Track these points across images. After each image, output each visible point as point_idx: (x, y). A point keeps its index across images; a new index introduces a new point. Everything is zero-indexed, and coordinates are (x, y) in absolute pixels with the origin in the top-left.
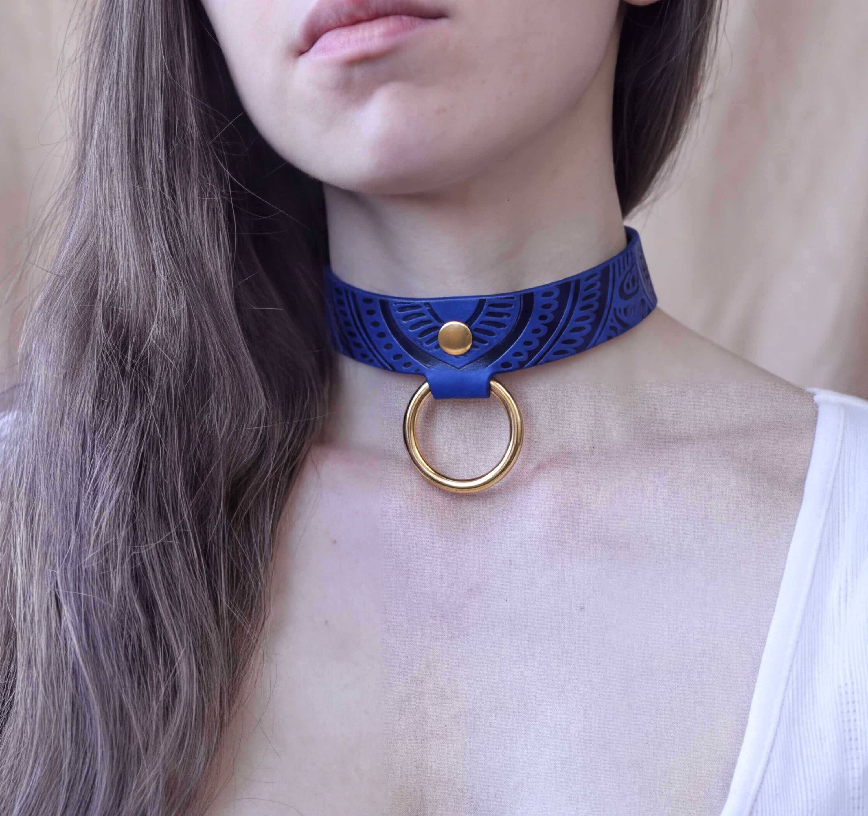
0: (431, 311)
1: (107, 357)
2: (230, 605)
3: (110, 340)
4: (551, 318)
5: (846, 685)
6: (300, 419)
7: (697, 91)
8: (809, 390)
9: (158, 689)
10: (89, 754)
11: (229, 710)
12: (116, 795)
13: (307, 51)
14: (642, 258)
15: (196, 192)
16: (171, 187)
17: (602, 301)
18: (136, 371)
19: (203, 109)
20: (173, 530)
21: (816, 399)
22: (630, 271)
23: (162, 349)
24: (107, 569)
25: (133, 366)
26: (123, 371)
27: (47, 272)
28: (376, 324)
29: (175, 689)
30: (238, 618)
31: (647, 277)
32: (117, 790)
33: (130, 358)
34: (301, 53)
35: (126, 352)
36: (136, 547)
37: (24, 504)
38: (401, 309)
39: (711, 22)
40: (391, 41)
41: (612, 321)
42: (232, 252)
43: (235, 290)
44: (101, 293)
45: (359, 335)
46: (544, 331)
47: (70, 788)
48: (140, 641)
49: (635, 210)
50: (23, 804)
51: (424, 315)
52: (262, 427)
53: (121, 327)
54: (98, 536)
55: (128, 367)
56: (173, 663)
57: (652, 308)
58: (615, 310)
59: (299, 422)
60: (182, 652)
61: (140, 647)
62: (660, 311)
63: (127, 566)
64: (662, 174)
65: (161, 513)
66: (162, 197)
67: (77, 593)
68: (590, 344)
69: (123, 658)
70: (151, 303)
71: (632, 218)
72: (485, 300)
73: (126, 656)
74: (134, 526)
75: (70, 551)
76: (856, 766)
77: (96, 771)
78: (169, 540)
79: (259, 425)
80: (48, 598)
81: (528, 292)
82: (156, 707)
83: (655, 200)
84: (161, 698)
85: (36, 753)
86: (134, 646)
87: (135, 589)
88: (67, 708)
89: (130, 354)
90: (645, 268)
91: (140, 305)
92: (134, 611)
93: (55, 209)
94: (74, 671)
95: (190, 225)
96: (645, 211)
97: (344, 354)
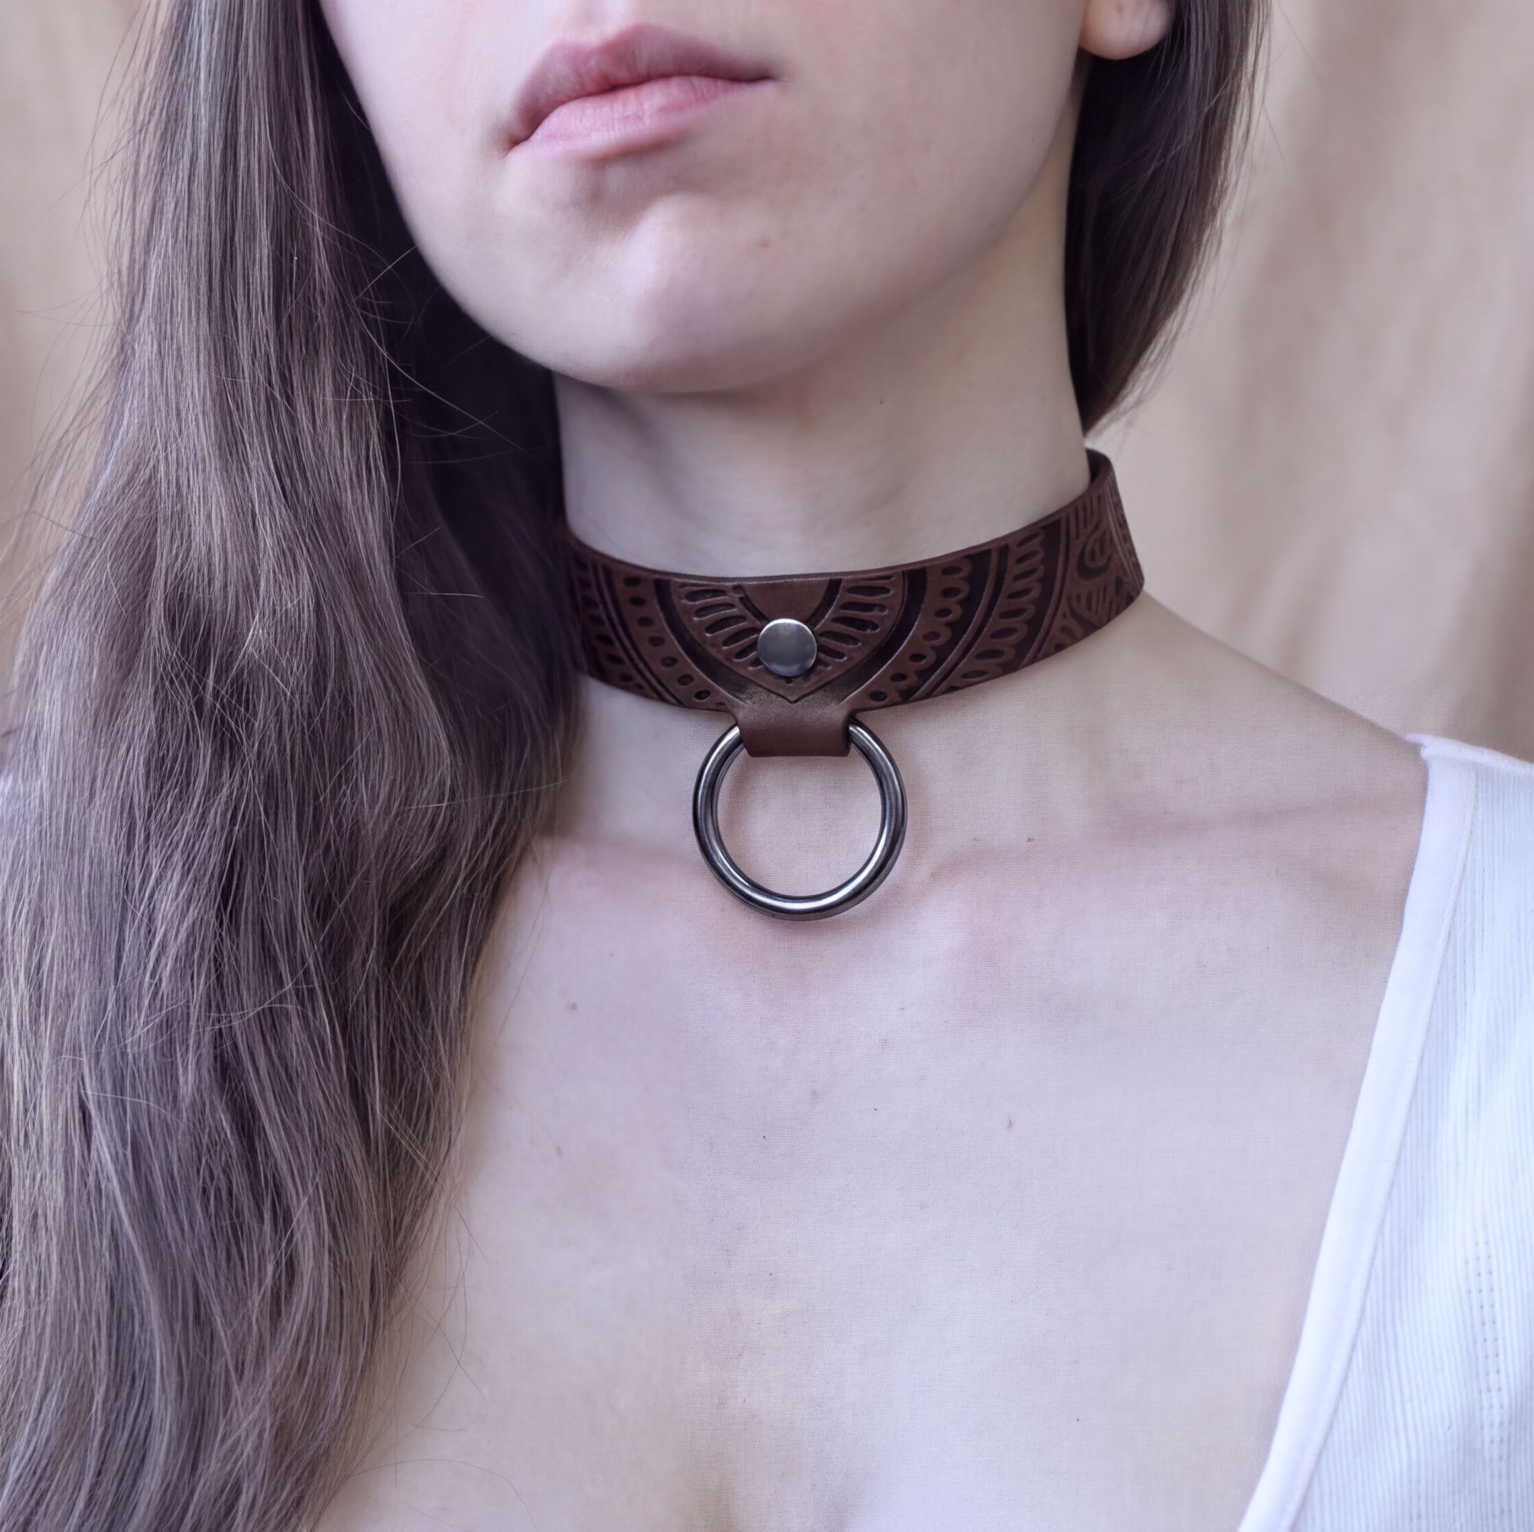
0: (746, 601)
1: (172, 682)
2: (391, 1121)
3: (177, 654)
4: (956, 613)
5: (1478, 1259)
6: (512, 790)
7: (1214, 211)
8: (1412, 737)
9: (262, 1267)
10: (139, 1383)
11: (388, 1305)
12: (188, 1451)
13: (527, 138)
14: (1118, 506)
15: (329, 389)
16: (286, 380)
17: (1047, 582)
18: (223, 707)
19: (341, 244)
20: (289, 986)
21: (1425, 753)
22: (1096, 528)
23: (270, 666)
24: (172, 1053)
25: (216, 694)
26: (199, 704)
27: (66, 529)
28: (646, 622)
29: (291, 1267)
30: (404, 1143)
31: (1127, 538)
32: (189, 1444)
33: (211, 682)
34: (515, 141)
35: (204, 672)
36: (223, 1015)
37: (26, 941)
38: (692, 596)
39: (1239, 86)
40: (675, 121)
41: (1065, 616)
42: (393, 492)
43: (398, 562)
44: (161, 565)
45: (617, 644)
46: (945, 635)
47: (106, 1446)
48: (231, 1183)
49: (1104, 421)
50: (24, 1468)
51: (732, 606)
52: (445, 804)
53: (196, 625)
54: (155, 994)
55: (209, 698)
56: (288, 1220)
57: (1133, 594)
58: (1069, 600)
59: (511, 797)
60: (304, 1201)
61: (230, 1192)
62: (1150, 598)
63: (207, 1051)
64: (1152, 358)
65: (267, 955)
66: (270, 398)
67: (119, 1097)
68: (1025, 661)
69: (200, 1215)
70: (250, 587)
71: (1100, 433)
72: (839, 582)
73: (206, 1208)
74: (219, 978)
75: (106, 1022)
76: (1496, 1403)
77: (153, 1411)
78: (281, 1002)
79: (440, 801)
80: (68, 1103)
81: (917, 567)
82: (257, 1300)
83: (1139, 402)
84: (269, 1281)
85: (47, 1377)
86: (218, 1190)
87: (222, 1089)
88: (101, 1297)
89: (212, 676)
90: (1123, 523)
91: (231, 591)
92: (219, 1130)
93: (80, 418)
94: (114, 1235)
95: (318, 447)
96: (1124, 420)
97: (592, 675)
